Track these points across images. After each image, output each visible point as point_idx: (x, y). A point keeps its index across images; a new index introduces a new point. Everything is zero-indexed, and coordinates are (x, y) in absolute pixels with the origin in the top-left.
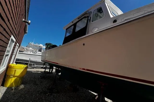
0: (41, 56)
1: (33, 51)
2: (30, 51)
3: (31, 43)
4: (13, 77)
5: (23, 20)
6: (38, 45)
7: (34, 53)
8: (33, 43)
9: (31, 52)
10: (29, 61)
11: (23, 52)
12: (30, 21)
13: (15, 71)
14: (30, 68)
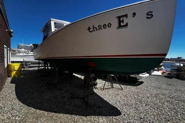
0: (33, 56)
1: (26, 52)
2: (23, 53)
3: (21, 44)
4: (14, 71)
5: (7, 30)
6: (28, 45)
7: (27, 54)
8: (22, 44)
9: (25, 54)
10: (24, 62)
11: (15, 54)
12: (12, 31)
13: (14, 67)
14: (27, 67)
